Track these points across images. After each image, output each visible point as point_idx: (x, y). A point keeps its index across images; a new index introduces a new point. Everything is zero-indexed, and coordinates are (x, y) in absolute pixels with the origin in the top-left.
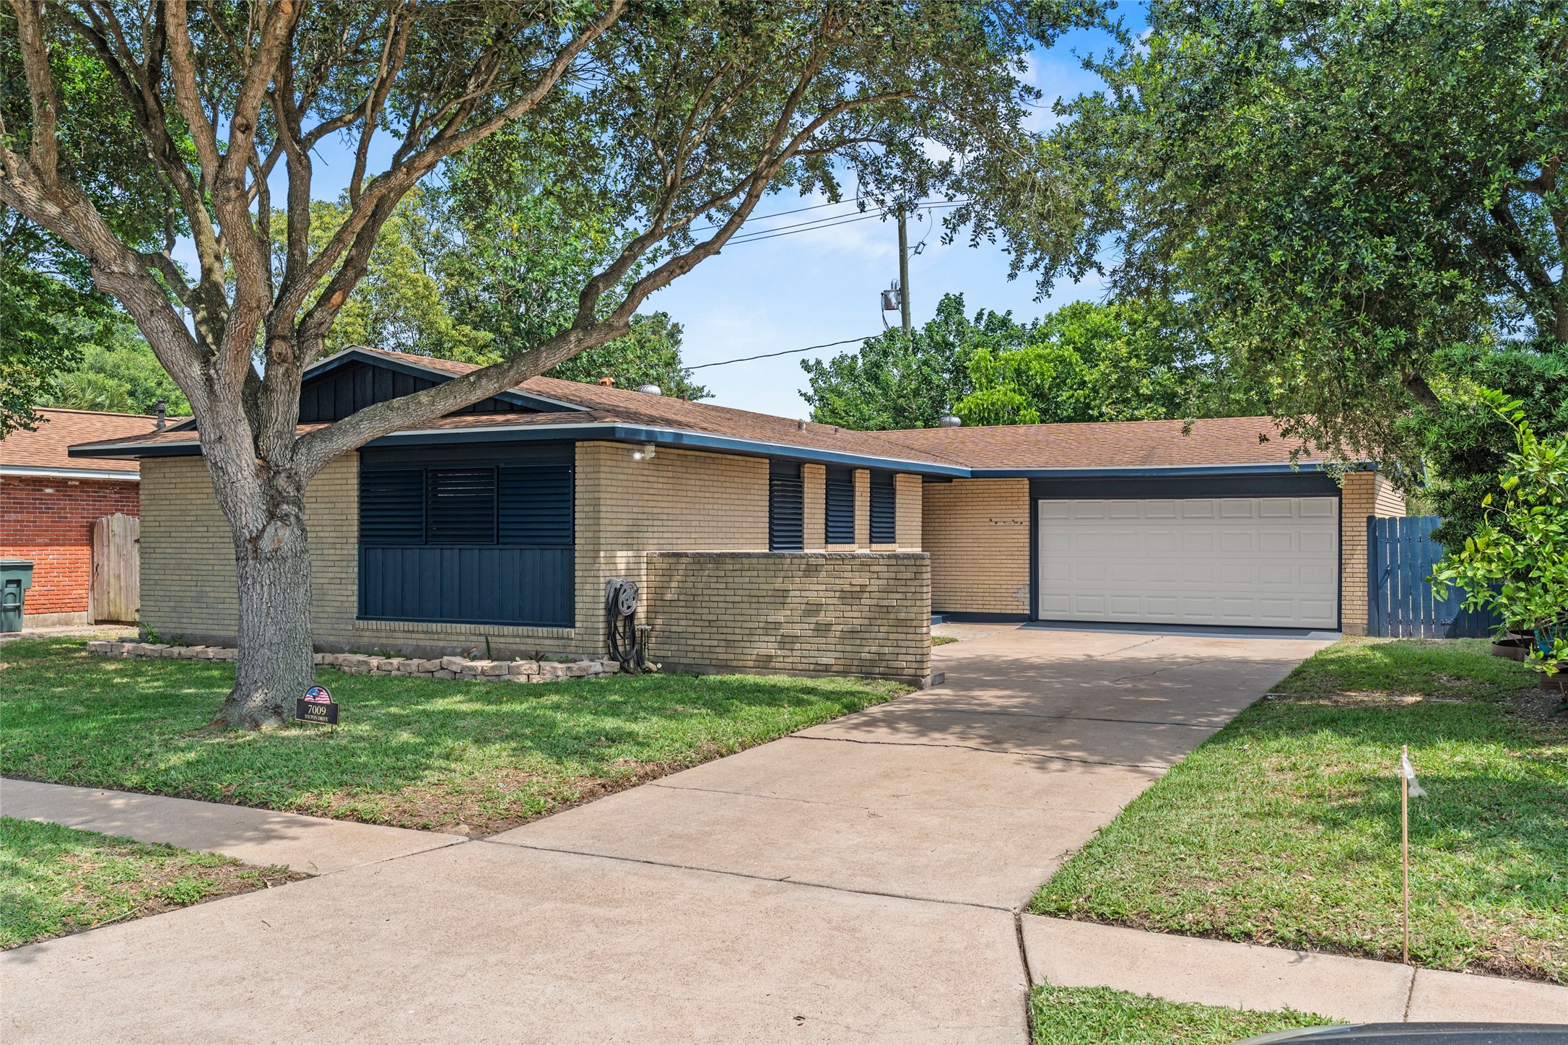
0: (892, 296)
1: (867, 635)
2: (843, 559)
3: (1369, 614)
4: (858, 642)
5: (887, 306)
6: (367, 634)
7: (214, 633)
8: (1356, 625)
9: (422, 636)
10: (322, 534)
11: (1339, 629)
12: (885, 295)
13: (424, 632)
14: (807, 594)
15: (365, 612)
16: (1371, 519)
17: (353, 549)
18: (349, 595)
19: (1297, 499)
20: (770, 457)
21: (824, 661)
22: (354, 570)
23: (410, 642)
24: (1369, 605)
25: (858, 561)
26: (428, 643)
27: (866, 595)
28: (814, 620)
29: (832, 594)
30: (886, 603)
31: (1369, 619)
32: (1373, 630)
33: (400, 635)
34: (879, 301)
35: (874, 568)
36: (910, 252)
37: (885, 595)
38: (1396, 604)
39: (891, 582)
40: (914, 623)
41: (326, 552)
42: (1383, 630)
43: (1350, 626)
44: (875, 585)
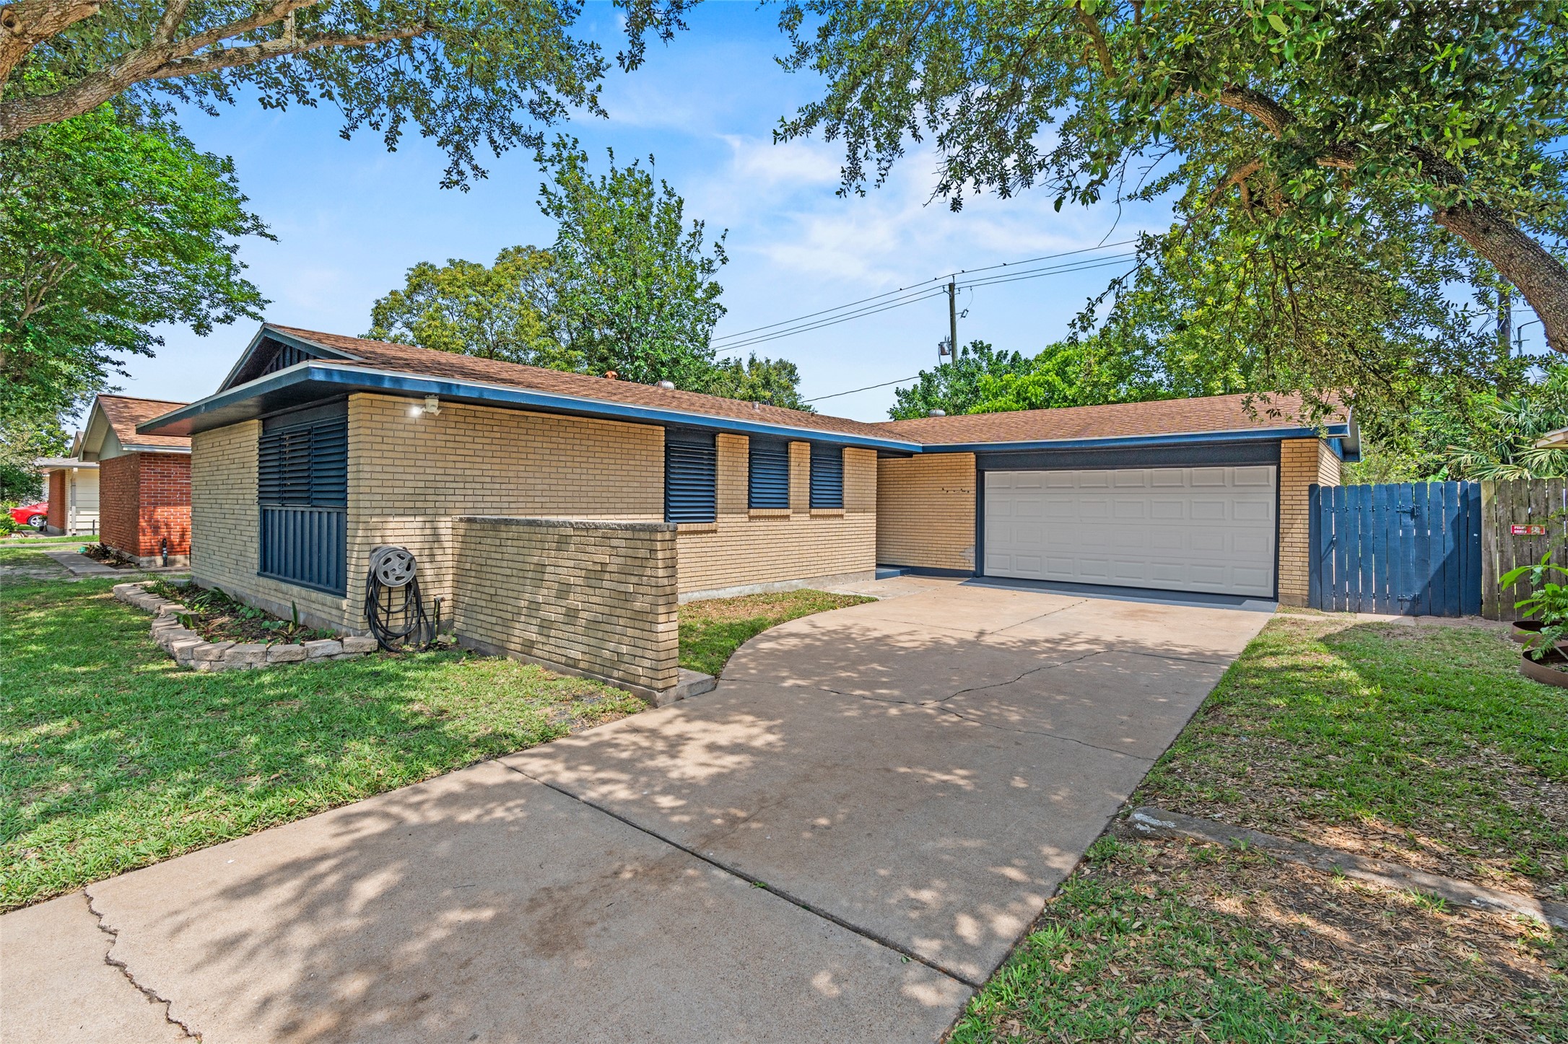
0: (945, 346)
1: (608, 628)
2: (587, 529)
3: (1310, 585)
4: (600, 635)
5: (943, 353)
6: (261, 589)
8: (1294, 596)
9: (280, 595)
11: (1275, 598)
12: (941, 345)
13: (281, 592)
14: (559, 570)
15: (261, 568)
16: (1313, 488)
17: (255, 508)
18: (255, 551)
19: (1231, 468)
20: (665, 424)
21: (573, 654)
22: (256, 530)
24: (1310, 576)
25: (600, 533)
26: (283, 602)
27: (607, 576)
28: (563, 603)
29: (578, 572)
30: (622, 588)
31: (1310, 590)
32: (1315, 601)
33: (273, 592)
34: (937, 349)
35: (615, 542)
36: (958, 317)
37: (623, 578)
38: (1342, 576)
39: (629, 561)
40: (650, 617)
42: (1326, 603)
43: (1288, 596)
44: (614, 564)
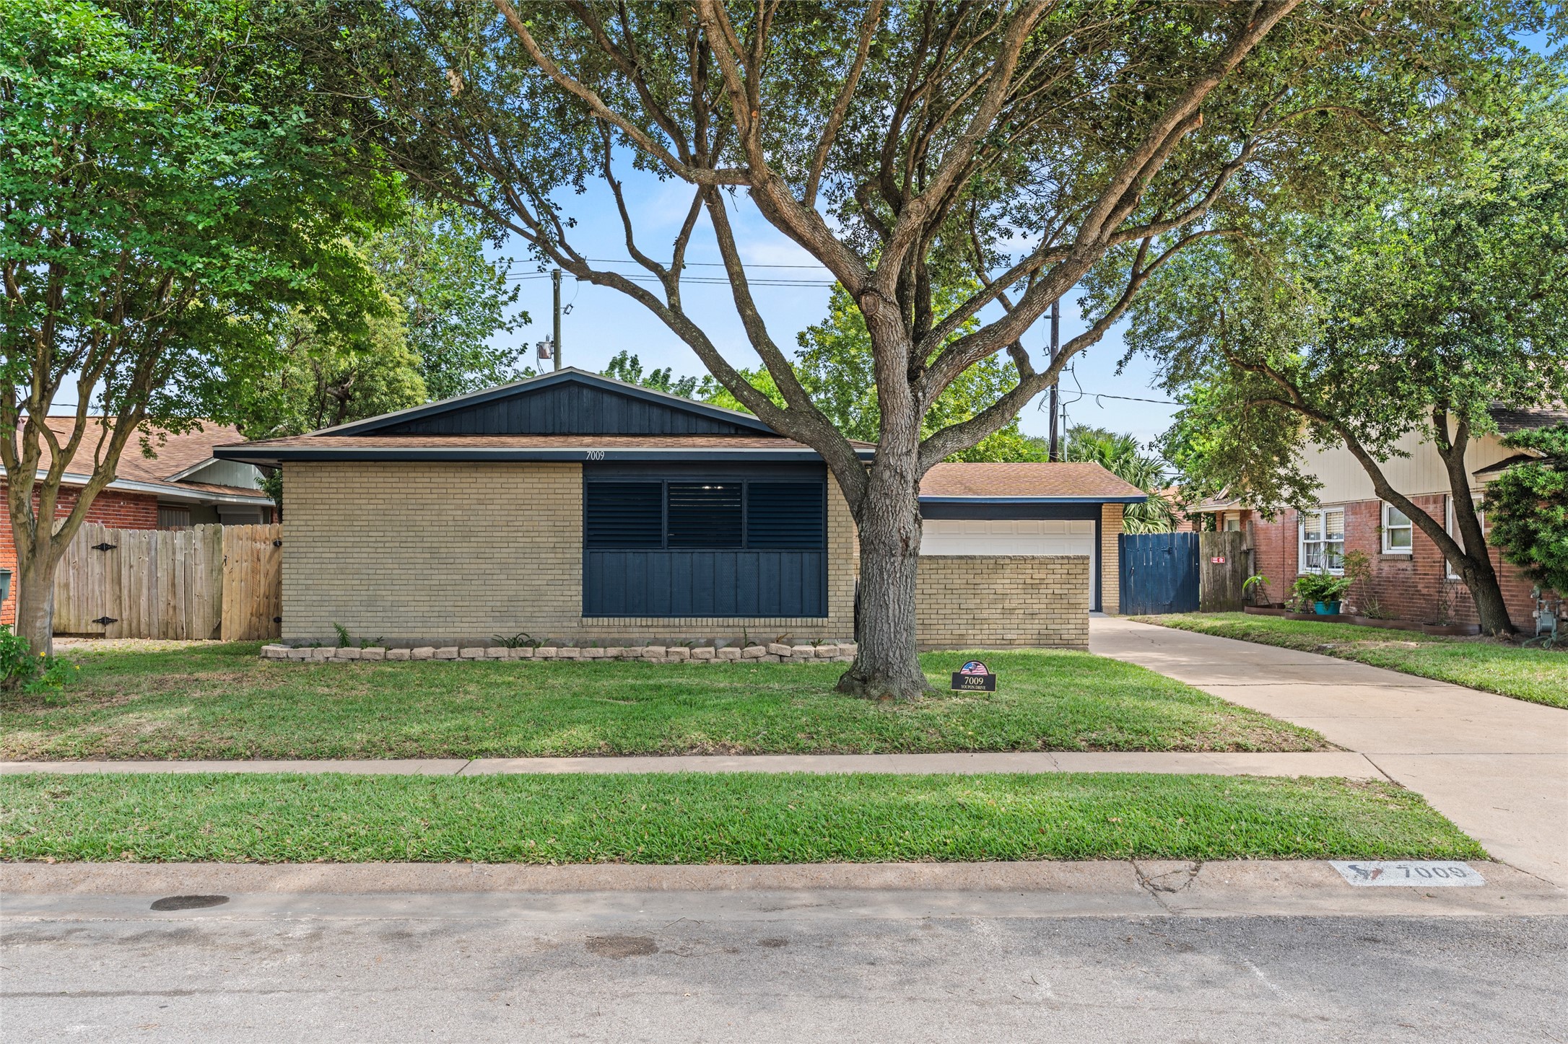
3: (1120, 600)
6: (596, 630)
7: (394, 636)
8: (1112, 607)
9: (661, 630)
10: (538, 540)
13: (664, 626)
15: (591, 608)
16: (1121, 536)
17: (576, 551)
18: (575, 594)
19: (1068, 521)
22: (578, 573)
23: (647, 635)
24: (1120, 593)
26: (667, 636)
28: (1000, 606)
29: (1015, 586)
30: (1059, 592)
31: (1120, 603)
32: (1122, 610)
33: (636, 630)
35: (1051, 566)
36: (562, 311)
37: (1059, 586)
38: (1137, 593)
39: (1065, 576)
41: (543, 556)
42: (1128, 610)
43: (1108, 608)
44: (1051, 578)
